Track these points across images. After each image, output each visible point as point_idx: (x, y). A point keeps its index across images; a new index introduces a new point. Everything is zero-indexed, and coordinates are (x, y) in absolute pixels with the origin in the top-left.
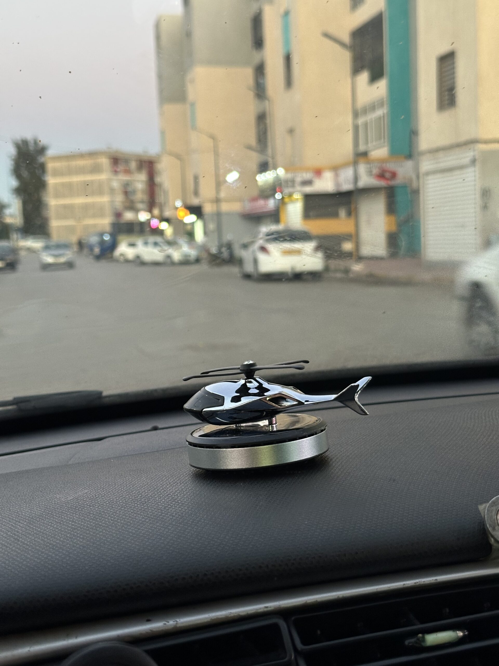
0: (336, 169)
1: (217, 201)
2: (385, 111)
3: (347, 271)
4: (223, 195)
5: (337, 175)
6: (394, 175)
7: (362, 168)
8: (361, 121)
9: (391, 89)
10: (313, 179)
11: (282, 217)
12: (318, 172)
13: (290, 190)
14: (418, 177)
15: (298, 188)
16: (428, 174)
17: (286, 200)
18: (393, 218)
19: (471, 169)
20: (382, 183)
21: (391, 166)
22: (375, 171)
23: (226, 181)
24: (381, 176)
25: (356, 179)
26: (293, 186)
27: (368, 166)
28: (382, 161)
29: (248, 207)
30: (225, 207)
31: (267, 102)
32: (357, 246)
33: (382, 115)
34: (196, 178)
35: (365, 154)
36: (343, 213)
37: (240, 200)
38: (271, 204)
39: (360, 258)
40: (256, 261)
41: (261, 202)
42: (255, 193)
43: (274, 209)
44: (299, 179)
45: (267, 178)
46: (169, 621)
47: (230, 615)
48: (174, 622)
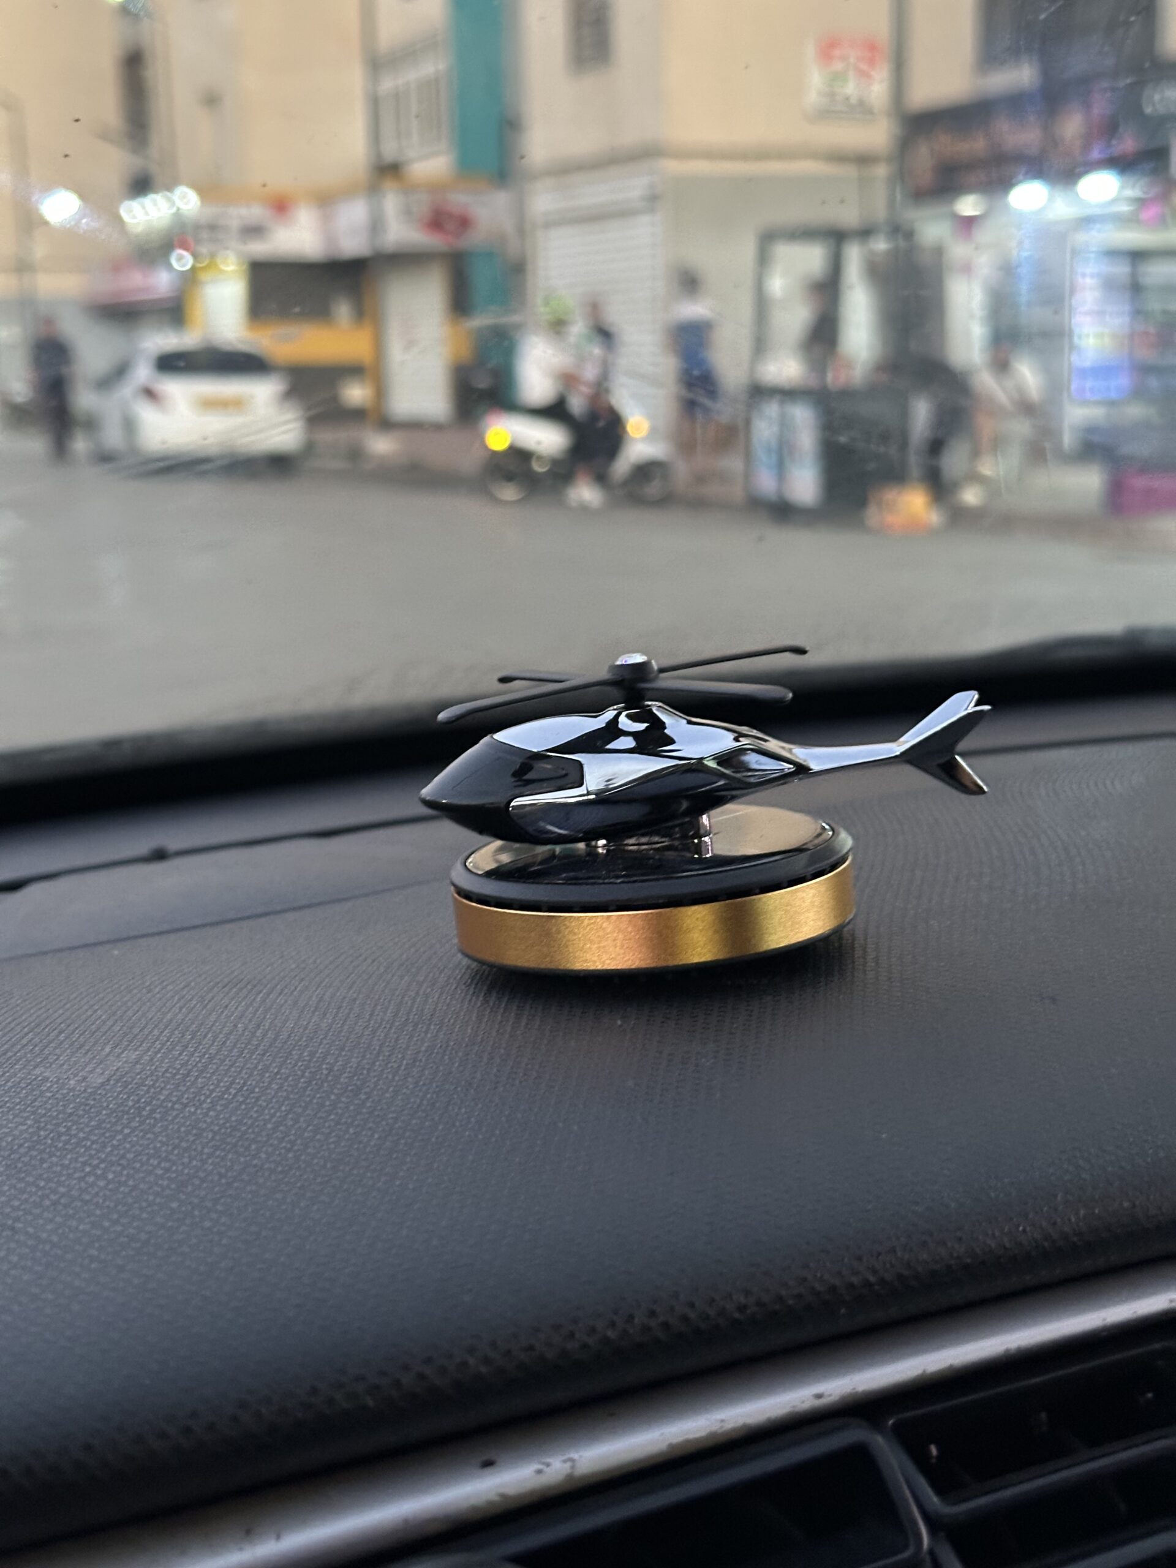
0: (324, 200)
1: (25, 267)
2: (441, 66)
3: (356, 454)
4: (38, 252)
5: (327, 218)
6: (464, 223)
7: (391, 203)
10: (268, 224)
11: (194, 311)
12: (281, 206)
13: (212, 248)
14: (521, 231)
15: (235, 244)
16: (548, 223)
17: (206, 273)
19: (645, 220)
20: (438, 242)
21: (460, 200)
22: (421, 211)
23: (41, 219)
24: (436, 223)
26: (221, 239)
27: (405, 198)
28: (436, 188)
29: (106, 286)
30: (46, 285)
32: (381, 391)
33: (433, 76)
35: (394, 169)
36: (343, 310)
37: (82, 267)
38: (162, 281)
39: (386, 424)
40: (130, 425)
41: (137, 275)
42: (123, 250)
43: (171, 295)
44: (233, 221)
45: (150, 213)
46: (548, 1460)
47: (722, 1427)
48: (565, 1461)
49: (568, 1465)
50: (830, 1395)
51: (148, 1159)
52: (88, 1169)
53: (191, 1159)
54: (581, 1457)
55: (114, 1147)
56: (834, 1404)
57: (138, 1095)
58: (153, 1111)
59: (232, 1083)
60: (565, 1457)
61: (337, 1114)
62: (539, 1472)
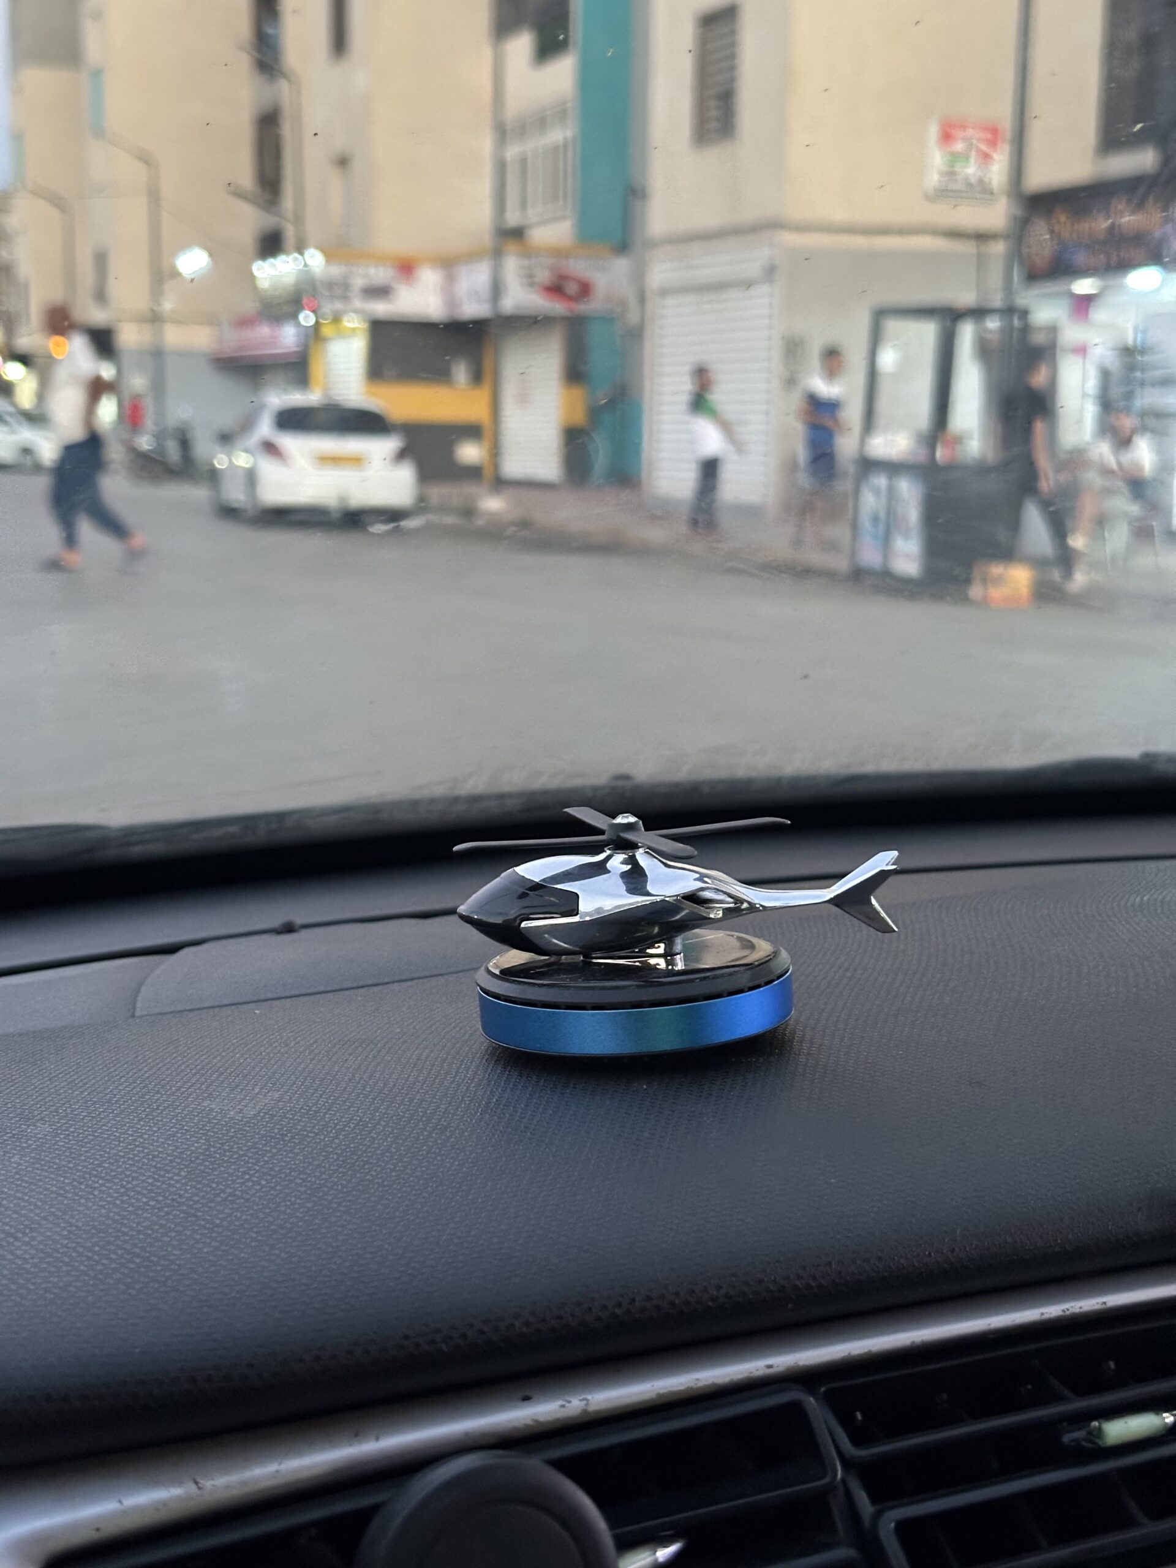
0: (449, 264)
1: (155, 319)
2: (569, 133)
3: (469, 511)
4: (168, 306)
5: (450, 279)
6: (585, 289)
7: (512, 265)
8: (512, 152)
9: (586, 80)
10: (394, 285)
11: (317, 369)
12: (406, 268)
13: (338, 306)
14: (642, 299)
15: (358, 303)
16: (664, 292)
17: (327, 330)
18: (578, 393)
19: (764, 289)
20: (556, 307)
21: (580, 268)
22: (544, 276)
23: (175, 274)
24: (555, 289)
25: (497, 289)
26: (345, 298)
27: (526, 262)
28: (560, 253)
29: (231, 340)
30: (174, 337)
31: (283, 84)
32: (495, 452)
33: (561, 143)
34: (101, 260)
35: (517, 234)
36: (461, 372)
37: (212, 320)
38: (288, 337)
39: (500, 483)
40: (251, 477)
41: (264, 331)
42: (249, 306)
43: (296, 349)
44: (359, 282)
45: (280, 272)
46: (569, 1399)
47: (696, 1384)
48: (581, 1400)
49: (584, 1402)
50: (778, 1366)
51: (290, 1172)
52: (247, 1177)
53: (322, 1173)
54: (593, 1397)
55: (267, 1162)
56: (781, 1373)
57: (281, 1124)
58: (293, 1137)
59: (352, 1119)
60: (581, 1398)
61: (428, 1146)
62: (563, 1406)
